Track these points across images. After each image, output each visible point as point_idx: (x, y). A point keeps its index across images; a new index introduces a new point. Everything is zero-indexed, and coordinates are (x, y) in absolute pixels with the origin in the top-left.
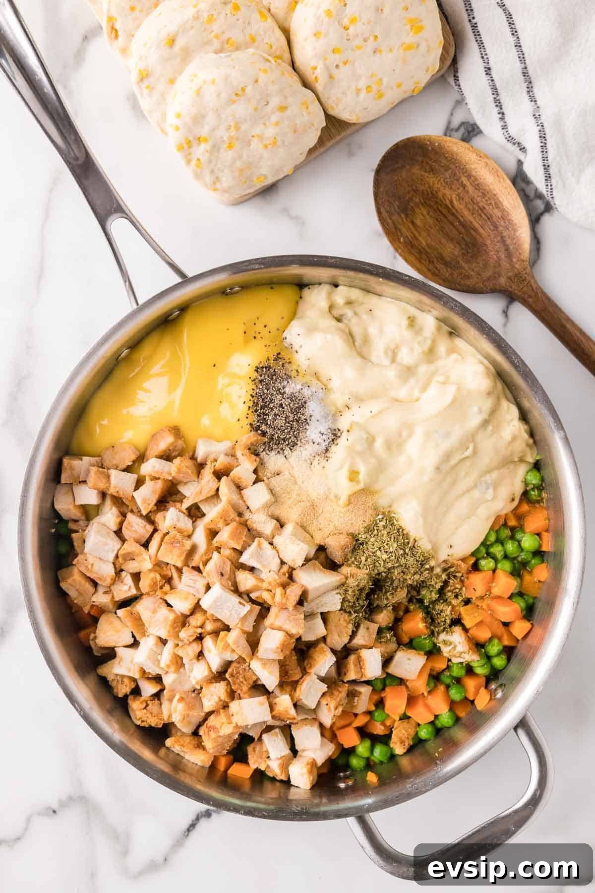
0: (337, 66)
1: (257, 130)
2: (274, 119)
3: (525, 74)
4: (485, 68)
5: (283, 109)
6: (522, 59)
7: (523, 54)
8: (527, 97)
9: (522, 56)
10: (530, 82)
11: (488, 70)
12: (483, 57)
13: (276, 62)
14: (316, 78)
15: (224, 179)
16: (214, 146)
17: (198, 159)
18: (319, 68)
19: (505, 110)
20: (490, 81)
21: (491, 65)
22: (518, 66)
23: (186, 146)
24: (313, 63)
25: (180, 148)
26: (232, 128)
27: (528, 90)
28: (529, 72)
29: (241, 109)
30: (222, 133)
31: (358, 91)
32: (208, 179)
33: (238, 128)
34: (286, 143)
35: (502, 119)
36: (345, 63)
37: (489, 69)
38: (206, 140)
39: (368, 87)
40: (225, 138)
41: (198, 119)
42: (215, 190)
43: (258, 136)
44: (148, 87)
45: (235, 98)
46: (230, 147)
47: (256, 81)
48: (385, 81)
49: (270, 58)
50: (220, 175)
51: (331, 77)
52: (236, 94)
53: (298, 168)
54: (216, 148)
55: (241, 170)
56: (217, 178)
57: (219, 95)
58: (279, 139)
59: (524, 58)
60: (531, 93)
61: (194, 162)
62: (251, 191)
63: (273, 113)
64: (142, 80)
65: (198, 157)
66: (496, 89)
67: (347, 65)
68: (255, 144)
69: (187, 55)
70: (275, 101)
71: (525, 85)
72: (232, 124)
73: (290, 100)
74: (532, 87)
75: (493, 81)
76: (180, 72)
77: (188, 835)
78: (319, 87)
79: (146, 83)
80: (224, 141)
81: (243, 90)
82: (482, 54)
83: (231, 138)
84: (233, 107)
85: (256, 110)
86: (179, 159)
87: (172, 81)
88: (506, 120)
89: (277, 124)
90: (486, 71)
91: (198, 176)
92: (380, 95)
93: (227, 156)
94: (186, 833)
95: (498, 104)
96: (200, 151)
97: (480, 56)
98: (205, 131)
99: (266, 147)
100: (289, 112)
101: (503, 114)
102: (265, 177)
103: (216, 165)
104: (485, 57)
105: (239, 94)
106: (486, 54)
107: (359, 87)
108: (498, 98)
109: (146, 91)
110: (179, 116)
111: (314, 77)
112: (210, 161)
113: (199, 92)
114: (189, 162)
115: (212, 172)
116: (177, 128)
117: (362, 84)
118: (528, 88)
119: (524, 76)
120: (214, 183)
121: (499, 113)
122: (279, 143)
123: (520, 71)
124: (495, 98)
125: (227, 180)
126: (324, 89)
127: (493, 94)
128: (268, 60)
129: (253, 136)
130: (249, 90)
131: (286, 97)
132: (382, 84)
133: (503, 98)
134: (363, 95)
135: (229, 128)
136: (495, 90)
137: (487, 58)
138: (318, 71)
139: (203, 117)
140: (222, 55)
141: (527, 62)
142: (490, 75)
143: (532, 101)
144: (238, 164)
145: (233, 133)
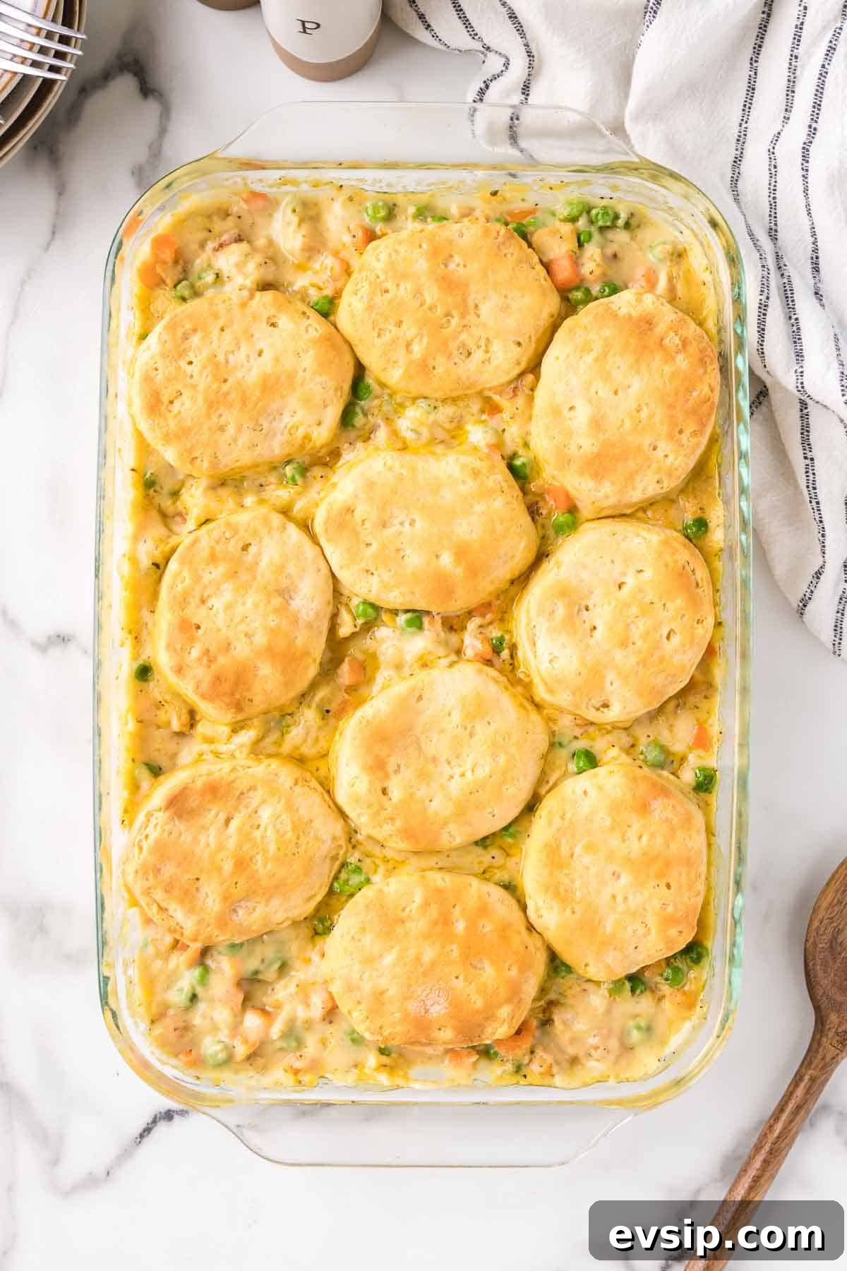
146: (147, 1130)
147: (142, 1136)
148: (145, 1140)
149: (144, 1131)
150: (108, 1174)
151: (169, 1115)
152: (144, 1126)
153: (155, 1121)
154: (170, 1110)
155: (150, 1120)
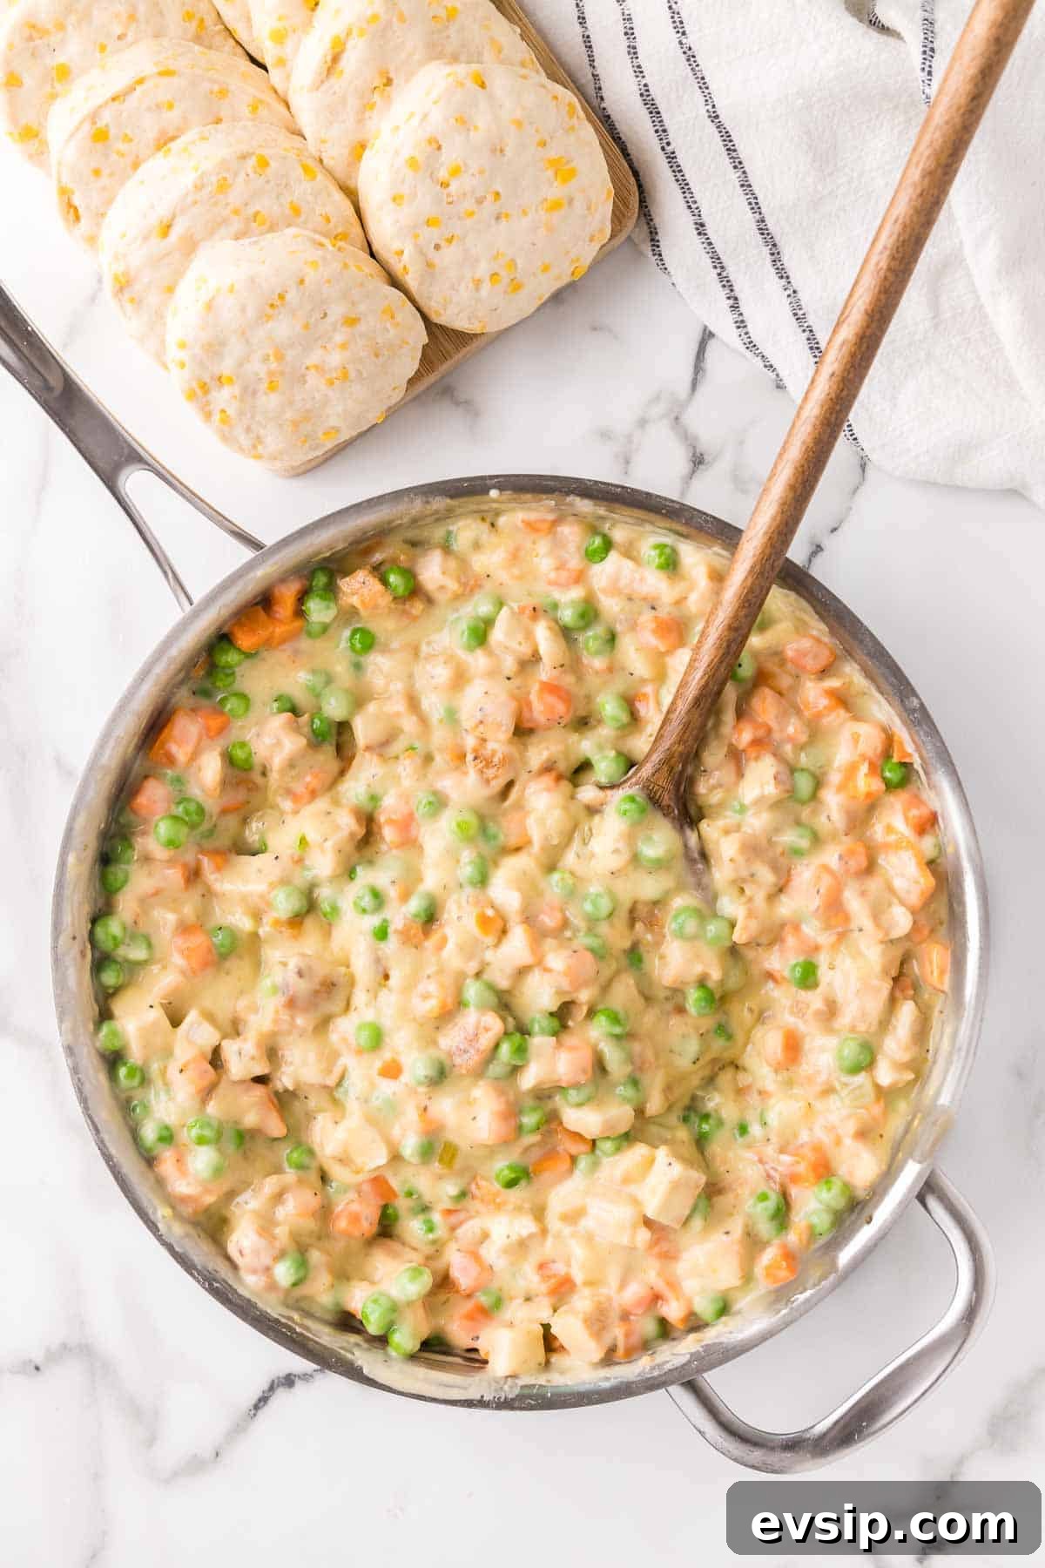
0: (437, 247)
1: (315, 357)
2: (339, 338)
3: (763, 230)
4: (696, 224)
5: (351, 321)
6: (755, 207)
7: (756, 198)
8: (773, 271)
9: (753, 201)
10: (774, 245)
11: (700, 227)
12: (690, 207)
13: (334, 246)
14: (405, 268)
15: (269, 440)
16: (245, 389)
17: (223, 411)
18: (406, 253)
19: (737, 293)
20: (705, 245)
21: (705, 219)
22: (750, 218)
23: (199, 392)
24: (396, 245)
25: (191, 396)
26: (272, 358)
27: (773, 258)
28: (769, 226)
29: (284, 328)
30: (256, 367)
31: (478, 283)
32: (244, 440)
33: (280, 357)
34: (365, 375)
35: (735, 307)
36: (450, 240)
37: (702, 225)
38: (230, 381)
39: (493, 275)
40: (262, 375)
41: (214, 348)
42: (259, 457)
43: (316, 367)
44: (132, 300)
45: (269, 311)
46: (272, 387)
47: (302, 282)
48: (520, 262)
49: (326, 242)
50: (262, 432)
51: (429, 265)
52: (272, 305)
53: (393, 413)
54: (249, 392)
55: (296, 424)
56: (258, 437)
57: (243, 310)
58: (351, 368)
59: (757, 203)
60: (779, 264)
61: (217, 417)
62: (319, 453)
63: (335, 330)
64: (121, 289)
65: (221, 407)
66: (719, 259)
67: (454, 242)
68: (313, 379)
69: (190, 246)
70: (337, 311)
71: (766, 251)
72: (271, 352)
73: (362, 308)
74: (778, 253)
75: (710, 244)
76: (179, 274)
77: (255, 1415)
78: (411, 282)
79: (127, 295)
80: (260, 379)
81: (281, 297)
82: (688, 202)
83: (271, 374)
84: (269, 325)
85: (306, 326)
86: (189, 413)
87: (171, 290)
88: (742, 309)
89: (344, 346)
90: (697, 229)
91: (226, 439)
92: (516, 286)
93: (270, 401)
94: (253, 1412)
95: (727, 284)
96: (223, 397)
97: (686, 205)
98: (227, 366)
99: (331, 383)
100: (362, 327)
101: (736, 299)
102: (337, 430)
103: (253, 417)
104: (694, 206)
105: (275, 303)
106: (695, 202)
107: (477, 276)
108: (724, 274)
109: (129, 307)
110: (182, 346)
111: (401, 265)
112: (241, 414)
113: (210, 306)
114: (208, 416)
115: (248, 430)
116: (182, 365)
117: (483, 269)
118: (772, 254)
119: (762, 234)
120: (254, 447)
121: (729, 298)
122: (352, 374)
123: (754, 226)
124: (719, 274)
125: (273, 441)
126: (421, 284)
127: (715, 267)
128: (321, 245)
129: (307, 368)
130: (292, 296)
131: (353, 303)
132: (516, 268)
133: (732, 272)
134: (486, 288)
135: (266, 359)
136: (717, 262)
137: (697, 208)
138: (406, 256)
139: (223, 344)
140: (246, 241)
141: (763, 211)
142: (705, 234)
143: (782, 277)
144: (289, 415)
145: (274, 365)
146: (263, 1400)
147: (256, 1407)
148: (260, 1413)
149: (260, 1400)
150: (217, 1455)
151: (289, 1381)
152: (259, 1394)
153: (272, 1388)
154: (289, 1375)
155: (266, 1387)
